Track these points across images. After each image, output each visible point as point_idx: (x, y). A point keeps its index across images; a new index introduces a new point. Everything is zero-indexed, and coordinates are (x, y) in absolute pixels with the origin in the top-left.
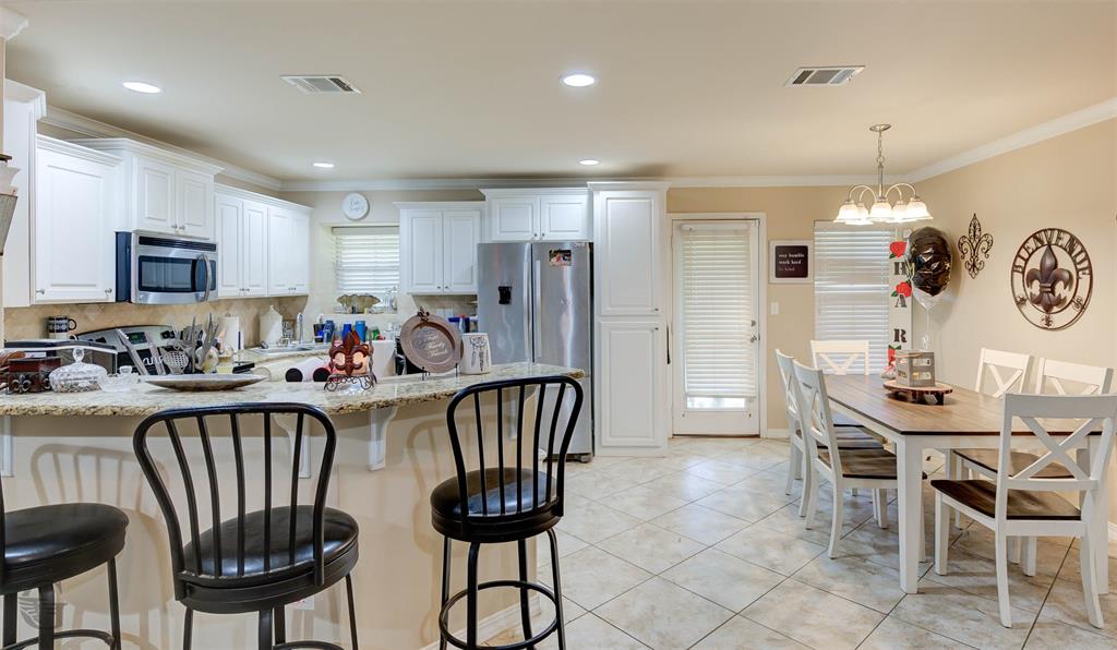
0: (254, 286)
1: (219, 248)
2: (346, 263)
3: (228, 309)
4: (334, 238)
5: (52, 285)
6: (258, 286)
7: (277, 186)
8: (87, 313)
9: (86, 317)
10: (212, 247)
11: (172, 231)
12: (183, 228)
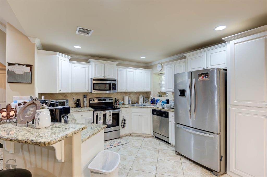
0: (129, 89)
1: (116, 81)
2: (163, 83)
3: (130, 95)
4: (160, 76)
5: (75, 89)
6: (132, 89)
7: (145, 65)
8: (93, 94)
9: (93, 95)
10: (115, 81)
11: (104, 77)
12: (106, 77)
